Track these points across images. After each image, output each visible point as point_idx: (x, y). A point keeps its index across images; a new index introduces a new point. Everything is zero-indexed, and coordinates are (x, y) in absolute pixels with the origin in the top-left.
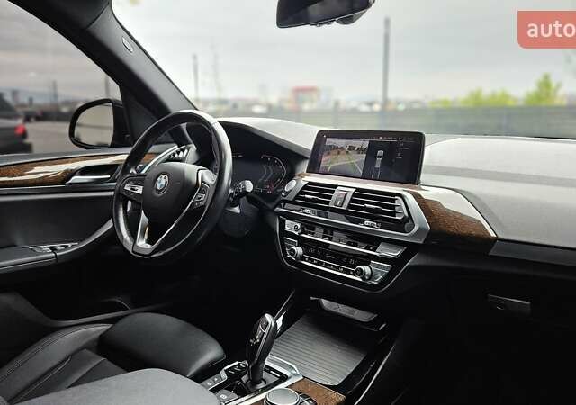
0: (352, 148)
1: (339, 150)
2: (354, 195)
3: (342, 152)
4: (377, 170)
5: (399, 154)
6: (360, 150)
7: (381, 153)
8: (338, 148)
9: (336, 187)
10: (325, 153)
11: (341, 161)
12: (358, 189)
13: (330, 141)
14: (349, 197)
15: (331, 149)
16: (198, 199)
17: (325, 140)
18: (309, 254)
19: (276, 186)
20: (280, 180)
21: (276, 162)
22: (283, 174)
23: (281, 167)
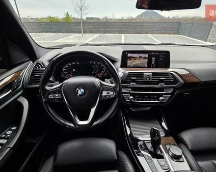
0: (140, 57)
1: (135, 58)
2: (153, 75)
4: (153, 65)
5: (161, 59)
6: (144, 58)
7: (154, 58)
8: (134, 57)
9: (143, 73)
10: (128, 60)
11: (137, 62)
12: (153, 73)
13: (129, 55)
14: (151, 76)
15: (131, 58)
16: (107, 94)
17: (127, 55)
18: (137, 98)
19: (102, 74)
20: (104, 71)
21: (99, 64)
22: (104, 69)
23: (102, 66)
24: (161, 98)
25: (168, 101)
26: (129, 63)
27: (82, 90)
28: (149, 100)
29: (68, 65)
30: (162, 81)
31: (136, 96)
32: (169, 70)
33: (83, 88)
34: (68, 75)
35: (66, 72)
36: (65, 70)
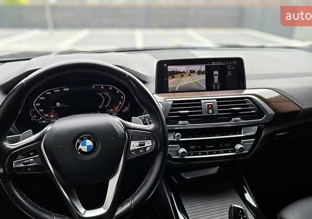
0: (192, 72)
1: (182, 74)
2: (218, 104)
3: (185, 75)
4: (216, 84)
5: (229, 72)
6: (199, 73)
7: (216, 73)
8: (180, 72)
9: (200, 100)
10: (170, 77)
11: (186, 81)
12: (217, 100)
13: (171, 68)
14: (216, 106)
15: (173, 74)
16: (140, 145)
17: (167, 68)
18: (192, 150)
19: (119, 108)
20: (122, 103)
21: (111, 88)
22: (122, 97)
23: (118, 92)
24: (238, 146)
25: (251, 150)
26: (172, 83)
27: (89, 143)
28: (217, 153)
29: (44, 95)
30: (236, 114)
31: (192, 147)
32: (246, 92)
33: (89, 139)
34: (45, 115)
35: (40, 110)
36: (37, 105)
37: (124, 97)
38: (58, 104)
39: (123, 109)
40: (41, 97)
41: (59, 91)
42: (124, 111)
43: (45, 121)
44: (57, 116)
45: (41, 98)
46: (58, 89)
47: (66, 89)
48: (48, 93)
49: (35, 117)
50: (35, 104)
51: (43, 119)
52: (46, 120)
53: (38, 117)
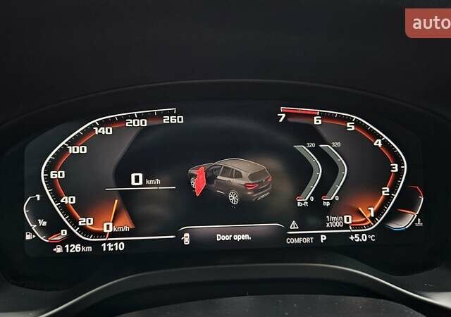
19: (378, 213)
20: (393, 190)
21: (351, 127)
22: (396, 168)
23: (378, 143)
34: (83, 221)
35: (66, 200)
36: (53, 175)
37: (401, 168)
38: (137, 179)
39: (395, 215)
40: (71, 143)
41: (143, 123)
42: (397, 226)
43: (77, 248)
44: (127, 228)
45: (71, 150)
46: (140, 117)
47: (173, 120)
48: (103, 130)
49: (40, 228)
50: (48, 171)
51: (72, 239)
52: (84, 243)
53: (55, 226)
